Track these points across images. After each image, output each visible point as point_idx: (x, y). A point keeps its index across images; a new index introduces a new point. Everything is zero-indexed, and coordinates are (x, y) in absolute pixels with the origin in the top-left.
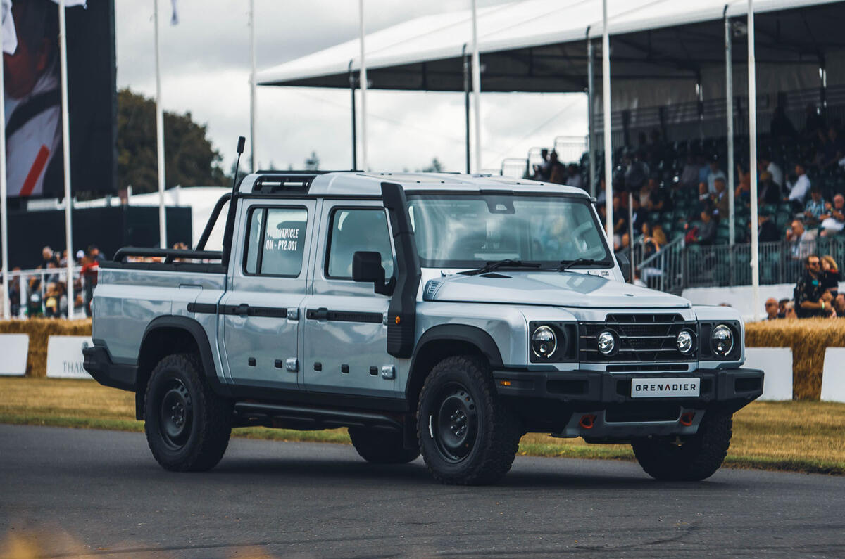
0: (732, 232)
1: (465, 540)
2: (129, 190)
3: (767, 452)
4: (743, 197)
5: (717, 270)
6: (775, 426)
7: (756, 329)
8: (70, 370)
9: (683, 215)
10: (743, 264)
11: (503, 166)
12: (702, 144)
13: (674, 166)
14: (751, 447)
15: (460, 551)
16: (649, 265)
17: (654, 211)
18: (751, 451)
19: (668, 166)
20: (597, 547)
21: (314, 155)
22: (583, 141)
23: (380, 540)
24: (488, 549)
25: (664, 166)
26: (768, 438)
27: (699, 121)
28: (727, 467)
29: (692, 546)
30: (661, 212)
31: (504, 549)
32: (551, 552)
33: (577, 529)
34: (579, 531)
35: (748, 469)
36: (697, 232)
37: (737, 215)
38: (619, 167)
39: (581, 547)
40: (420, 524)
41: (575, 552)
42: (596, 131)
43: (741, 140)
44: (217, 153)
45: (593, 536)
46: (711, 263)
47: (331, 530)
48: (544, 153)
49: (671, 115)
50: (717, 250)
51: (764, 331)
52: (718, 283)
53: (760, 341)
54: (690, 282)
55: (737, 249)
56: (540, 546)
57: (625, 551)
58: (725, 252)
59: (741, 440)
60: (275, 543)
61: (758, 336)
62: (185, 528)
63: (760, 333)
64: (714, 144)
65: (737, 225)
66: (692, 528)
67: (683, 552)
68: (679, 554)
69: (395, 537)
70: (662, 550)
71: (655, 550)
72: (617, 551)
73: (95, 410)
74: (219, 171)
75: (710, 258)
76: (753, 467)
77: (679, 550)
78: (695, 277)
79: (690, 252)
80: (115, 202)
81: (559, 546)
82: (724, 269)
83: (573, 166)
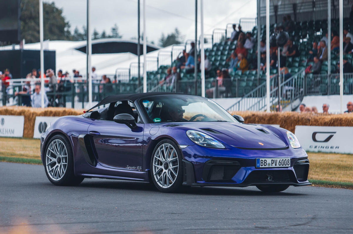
0: (329, 68)
1: (199, 222)
2: (24, 41)
3: (348, 180)
4: (336, 50)
5: (321, 87)
6: (352, 167)
7: (342, 117)
8: (6, 133)
9: (304, 59)
10: (335, 84)
11: (213, 32)
12: (314, 23)
13: (300, 34)
14: (340, 177)
15: (196, 228)
16: (287, 84)
17: (289, 57)
18: (340, 179)
19: (297, 34)
20: (266, 227)
21: (116, 25)
22: (254, 21)
23: (155, 222)
24: (210, 227)
25: (295, 33)
26: (348, 172)
27: (313, 11)
28: (329, 187)
29: (313, 227)
30: (293, 57)
31: (218, 227)
32: (242, 229)
33: (255, 218)
34: (256, 219)
35: (339, 188)
36: (311, 68)
37: (332, 59)
38: (273, 34)
39: (258, 227)
40: (175, 214)
41: (255, 229)
42: (262, 15)
43: (335, 21)
44: (68, 23)
45: (263, 221)
46: (318, 83)
47: (131, 216)
48: (234, 26)
49: (299, 8)
50: (321, 77)
51: (346, 118)
52: (322, 94)
53: (344, 123)
54: (308, 93)
55: (332, 76)
56: (237, 226)
57: (280, 229)
58: (326, 78)
59: (335, 174)
60: (102, 222)
61: (343, 121)
62: (57, 214)
63: (344, 119)
64: (321, 23)
65: (332, 64)
66: (313, 218)
67: (309, 231)
68: (307, 231)
69: (163, 220)
70: (299, 229)
71: (295, 229)
72: (276, 229)
73: (9, 153)
74: (68, 32)
75: (318, 81)
76: (342, 188)
77: (308, 229)
78: (310, 90)
79: (308, 78)
80: (17, 47)
81: (246, 226)
82: (325, 87)
83: (249, 33)
